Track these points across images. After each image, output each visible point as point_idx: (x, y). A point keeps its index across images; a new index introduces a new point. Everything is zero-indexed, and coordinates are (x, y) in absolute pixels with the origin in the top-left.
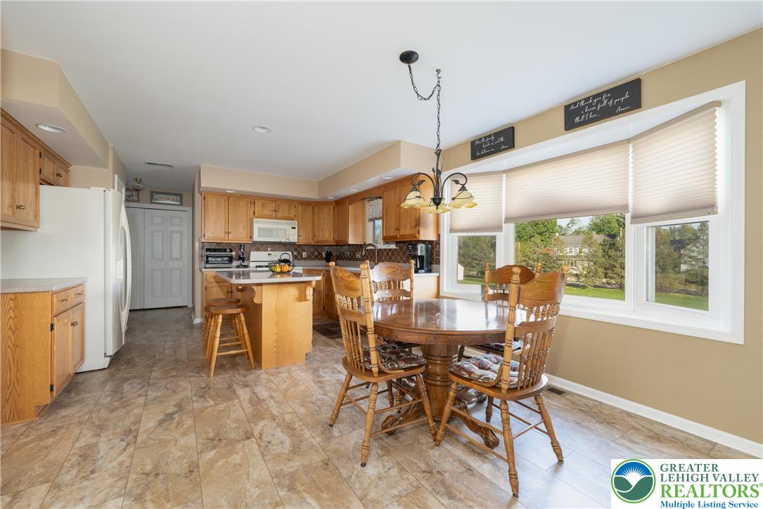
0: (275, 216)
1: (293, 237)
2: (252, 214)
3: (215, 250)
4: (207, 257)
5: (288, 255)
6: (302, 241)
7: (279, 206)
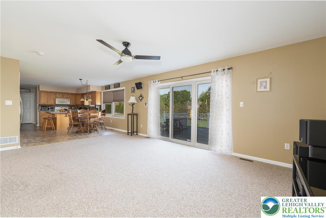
0: (63, 97)
1: (69, 103)
2: (55, 97)
3: (44, 106)
4: (41, 108)
5: (67, 108)
6: (71, 104)
7: (63, 95)
